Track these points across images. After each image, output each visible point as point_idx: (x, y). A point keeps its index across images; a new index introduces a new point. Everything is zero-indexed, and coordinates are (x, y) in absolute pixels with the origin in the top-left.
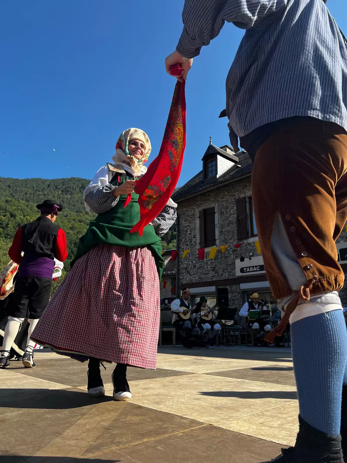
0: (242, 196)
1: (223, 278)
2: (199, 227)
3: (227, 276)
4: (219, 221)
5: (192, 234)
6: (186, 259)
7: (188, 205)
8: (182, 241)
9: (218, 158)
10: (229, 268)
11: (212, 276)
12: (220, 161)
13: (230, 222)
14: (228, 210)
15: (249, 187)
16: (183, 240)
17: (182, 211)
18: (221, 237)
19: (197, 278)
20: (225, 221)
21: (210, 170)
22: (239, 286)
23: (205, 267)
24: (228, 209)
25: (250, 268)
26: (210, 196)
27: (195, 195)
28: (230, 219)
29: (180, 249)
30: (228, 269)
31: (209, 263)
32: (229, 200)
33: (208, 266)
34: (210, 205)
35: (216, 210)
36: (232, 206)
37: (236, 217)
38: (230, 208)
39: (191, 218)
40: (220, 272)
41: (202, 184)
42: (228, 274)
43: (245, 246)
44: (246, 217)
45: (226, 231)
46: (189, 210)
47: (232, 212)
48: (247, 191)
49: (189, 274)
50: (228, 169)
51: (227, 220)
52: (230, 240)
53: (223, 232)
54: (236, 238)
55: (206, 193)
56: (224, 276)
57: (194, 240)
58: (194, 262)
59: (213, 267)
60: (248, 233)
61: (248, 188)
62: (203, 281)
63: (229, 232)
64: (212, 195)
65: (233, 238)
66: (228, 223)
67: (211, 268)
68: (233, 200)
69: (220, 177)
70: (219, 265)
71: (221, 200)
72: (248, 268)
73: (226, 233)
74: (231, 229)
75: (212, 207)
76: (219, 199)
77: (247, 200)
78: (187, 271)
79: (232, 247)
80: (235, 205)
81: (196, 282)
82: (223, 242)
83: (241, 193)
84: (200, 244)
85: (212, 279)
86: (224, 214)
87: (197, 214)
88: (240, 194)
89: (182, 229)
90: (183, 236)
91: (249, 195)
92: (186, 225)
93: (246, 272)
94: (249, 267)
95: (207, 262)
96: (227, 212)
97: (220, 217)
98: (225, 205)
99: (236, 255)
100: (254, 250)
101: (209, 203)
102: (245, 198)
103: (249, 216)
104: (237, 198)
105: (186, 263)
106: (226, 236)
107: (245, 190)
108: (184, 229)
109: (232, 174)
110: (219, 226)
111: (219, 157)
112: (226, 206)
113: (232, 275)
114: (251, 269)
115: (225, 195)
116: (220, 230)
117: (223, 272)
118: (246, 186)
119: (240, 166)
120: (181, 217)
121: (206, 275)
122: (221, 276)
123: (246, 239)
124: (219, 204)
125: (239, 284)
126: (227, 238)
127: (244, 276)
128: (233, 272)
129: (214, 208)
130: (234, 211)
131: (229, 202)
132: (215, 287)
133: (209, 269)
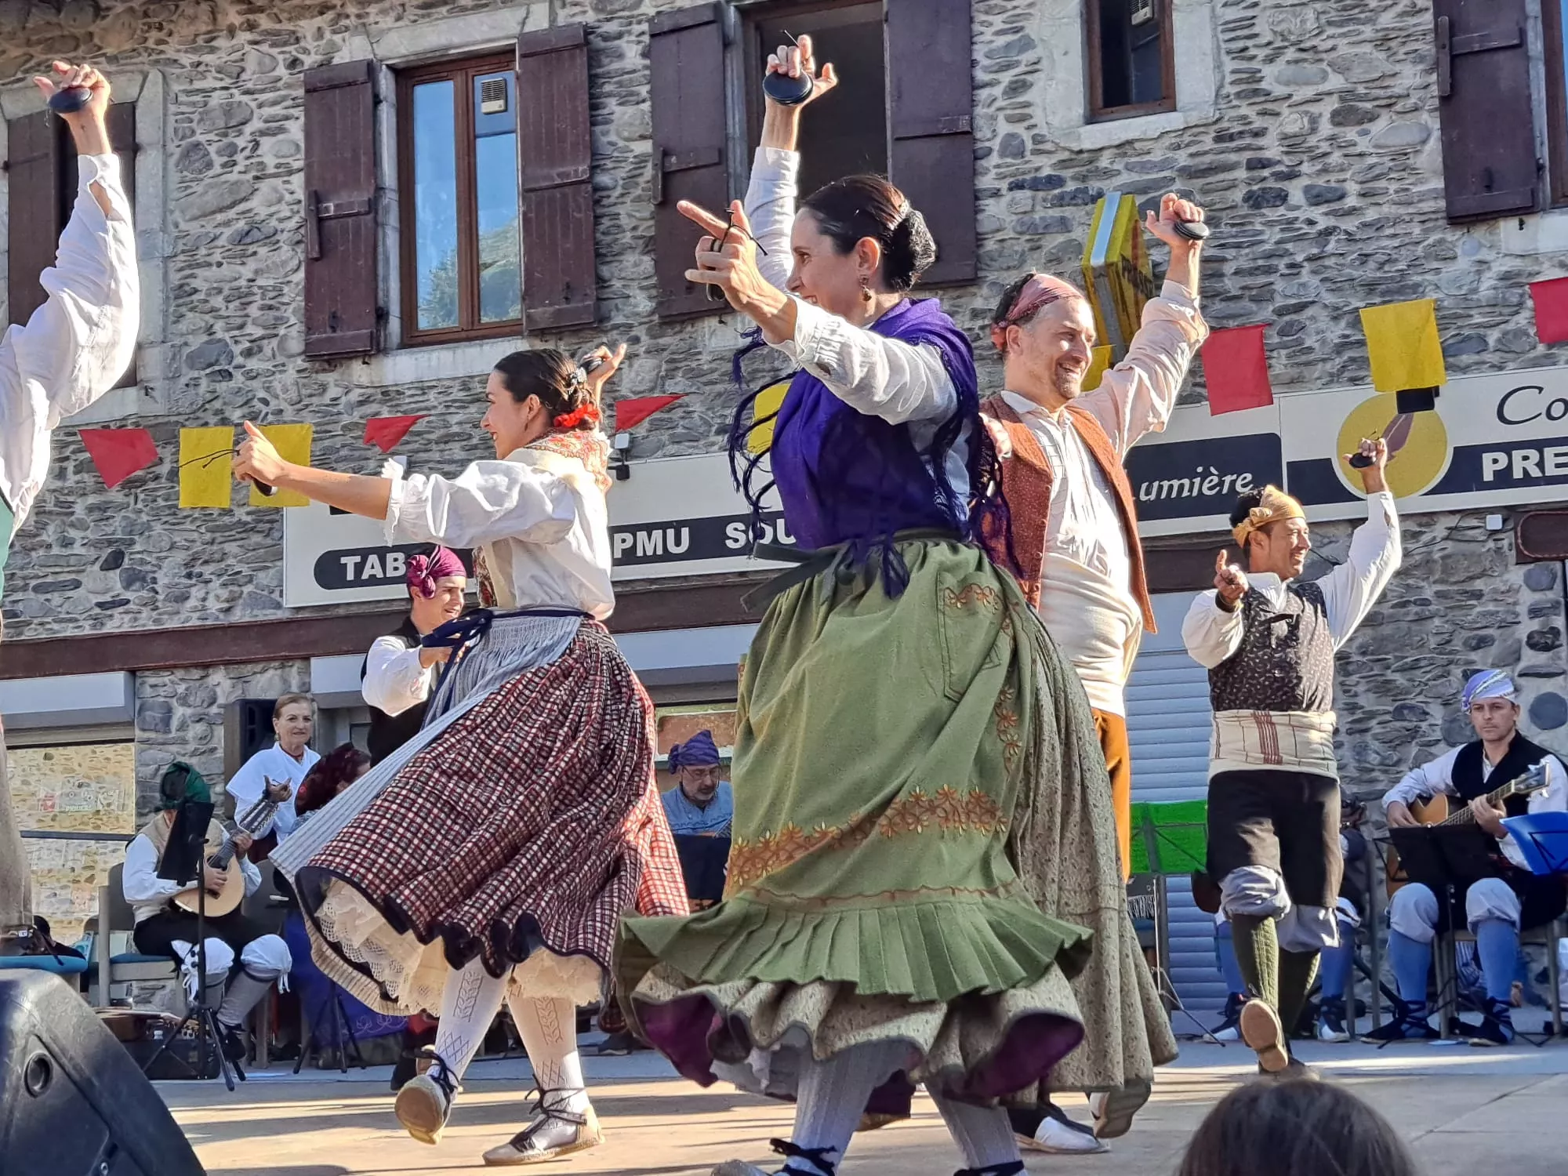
0: (352, 50)
1: (187, 617)
3: (213, 606)
4: (166, 211)
10: (232, 547)
11: (100, 605)
13: (254, 226)
14: (241, 142)
18: (183, 326)
20: (214, 213)
22: (307, 671)
23: (49, 535)
24: (240, 133)
25: (390, 557)
26: (98, 12)
28: (254, 203)
30: (224, 556)
31: (79, 509)
32: (251, 64)
33: (73, 533)
35: (147, 130)
36: (268, 111)
37: (300, 195)
38: (256, 124)
40: (163, 580)
42: (224, 593)
43: (361, 403)
44: (373, 206)
45: (220, 291)
47: (270, 162)
48: (387, 22)
51: (231, 214)
52: (248, 353)
53: (196, 291)
54: (296, 345)
56: (192, 603)
59: (110, 543)
60: (381, 315)
62: (28, 634)
63: (242, 297)
64: (119, 8)
65: (269, 346)
66: (242, 238)
67: (96, 544)
68: (282, 71)
70: (158, 528)
72: (373, 559)
73: (218, 301)
74: (260, 282)
76: (170, 52)
77: (386, 84)
79: (265, 409)
80: (296, 112)
82: (192, 367)
83: (347, 29)
85: (98, 621)
86: (209, 165)
88: (337, 38)
91: (404, 52)
93: (358, 582)
94: (382, 552)
95: (58, 503)
96: (232, 150)
97: (174, 177)
98: (217, 99)
100: (419, 434)
102: (371, 69)
103: (391, 199)
104: (308, 61)
106: (219, 326)
107: (372, 9)
110: (168, 251)
112: (228, 110)
113: (255, 601)
114: (390, 564)
115: (223, 22)
116: (175, 278)
117: (189, 576)
121: (56, 598)
122: (171, 607)
123: (366, 356)
124: (176, 87)
125: (307, 659)
126: (227, 336)
127: (342, 612)
128: (263, 578)
129: (133, 106)
130: (286, 149)
131: (250, 79)
132: (119, 678)
133: (77, 549)
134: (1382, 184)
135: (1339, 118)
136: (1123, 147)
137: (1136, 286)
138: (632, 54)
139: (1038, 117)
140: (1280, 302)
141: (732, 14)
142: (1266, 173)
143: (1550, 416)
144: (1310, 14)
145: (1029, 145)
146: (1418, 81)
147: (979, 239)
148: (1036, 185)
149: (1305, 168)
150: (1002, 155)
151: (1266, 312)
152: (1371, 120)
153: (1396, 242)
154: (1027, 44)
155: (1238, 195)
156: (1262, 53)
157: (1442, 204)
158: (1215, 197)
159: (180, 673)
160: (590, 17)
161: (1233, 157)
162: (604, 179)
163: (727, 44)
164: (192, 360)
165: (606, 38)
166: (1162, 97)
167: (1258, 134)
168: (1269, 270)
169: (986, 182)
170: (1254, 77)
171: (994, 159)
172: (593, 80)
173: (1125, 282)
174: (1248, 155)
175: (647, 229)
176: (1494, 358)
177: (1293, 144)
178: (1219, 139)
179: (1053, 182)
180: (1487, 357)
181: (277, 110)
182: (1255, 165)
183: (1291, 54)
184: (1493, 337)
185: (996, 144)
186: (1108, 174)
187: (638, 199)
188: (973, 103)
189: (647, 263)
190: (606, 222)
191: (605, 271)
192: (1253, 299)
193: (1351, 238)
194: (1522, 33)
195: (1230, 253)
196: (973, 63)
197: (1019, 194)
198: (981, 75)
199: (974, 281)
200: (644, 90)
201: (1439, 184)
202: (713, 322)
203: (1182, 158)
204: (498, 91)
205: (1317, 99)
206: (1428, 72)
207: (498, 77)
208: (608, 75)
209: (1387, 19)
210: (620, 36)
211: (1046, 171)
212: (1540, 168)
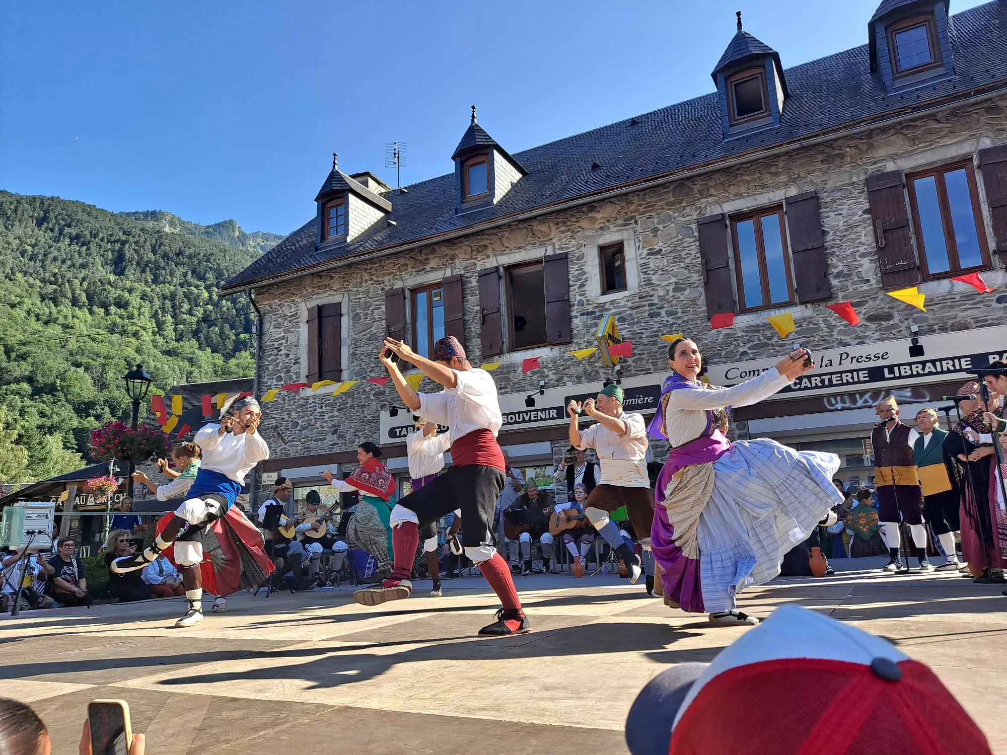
0: (398, 285)
2: (306, 343)
4: (349, 332)
5: (291, 356)
6: (276, 409)
7: (283, 293)
8: (267, 369)
9: (350, 201)
10: (366, 427)
11: (331, 445)
12: (354, 208)
14: (369, 312)
15: (412, 268)
16: (271, 367)
17: (270, 306)
18: (353, 365)
19: (299, 448)
20: (361, 332)
21: (333, 223)
23: (318, 425)
24: (369, 310)
25: (409, 428)
26: (331, 278)
27: (299, 274)
28: (372, 329)
29: (264, 387)
30: (364, 429)
31: (326, 418)
32: (371, 290)
33: (324, 424)
34: (331, 297)
35: (344, 310)
36: (376, 303)
37: (385, 326)
38: (373, 307)
39: (290, 321)
40: (348, 437)
41: (316, 251)
44: (404, 328)
45: (363, 354)
46: (286, 304)
47: (377, 317)
48: (407, 276)
49: (283, 439)
50: (370, 225)
51: (366, 332)
52: (371, 371)
53: (357, 354)
55: (323, 271)
56: (355, 443)
57: (294, 368)
58: (294, 414)
59: (334, 427)
61: (410, 270)
62: (313, 453)
63: (369, 355)
64: (337, 276)
65: (376, 369)
66: (369, 339)
67: (330, 427)
68: (380, 292)
69: (354, 242)
70: (347, 421)
71: (354, 290)
72: (404, 429)
73: (363, 357)
75: (335, 302)
76: (350, 288)
77: (407, 294)
78: (279, 434)
80: (384, 303)
81: (297, 455)
82: (356, 376)
83: (397, 279)
84: (307, 376)
85: (331, 449)
86: (361, 319)
87: (304, 315)
88: (394, 282)
89: (268, 343)
90: (269, 359)
91: (413, 284)
92: (277, 336)
93: (400, 436)
94: (406, 427)
95: (321, 416)
96: (366, 314)
97: (351, 322)
98: (362, 300)
99: (382, 403)
101: (329, 293)
102: (403, 290)
103: (409, 326)
104: (387, 288)
105: (275, 416)
106: (363, 364)
107: (403, 273)
108: (273, 345)
109: (378, 238)
110: (350, 343)
111: (352, 198)
112: (365, 303)
114: (409, 431)
115: (364, 279)
116: (351, 351)
117: (355, 436)
118: (407, 264)
119: (394, 223)
120: (267, 318)
121: (319, 443)
122: (349, 445)
124: (352, 298)
126: (365, 367)
127: (396, 445)
128: (375, 436)
129: (340, 304)
130: (381, 313)
131: (371, 294)
132: (336, 465)
133: (325, 429)
134: (689, 309)
135: (675, 290)
136: (612, 302)
137: (614, 342)
138: (474, 282)
139: (588, 294)
140: (660, 345)
141: (501, 269)
142: (654, 307)
143: (741, 377)
144: (665, 261)
145: (585, 303)
146: (698, 278)
147: (572, 330)
148: (588, 314)
149: (665, 305)
150: (578, 305)
151: (656, 348)
152: (684, 290)
153: (693, 326)
154: (584, 273)
155: (646, 314)
156: (651, 272)
157: (706, 314)
158: (640, 315)
159: (352, 464)
160: (463, 272)
161: (644, 303)
162: (467, 318)
163: (500, 278)
164: (357, 374)
165: (467, 277)
166: (623, 287)
167: (652, 296)
168: (656, 336)
169: (574, 314)
170: (650, 279)
171: (576, 307)
172: (463, 290)
173: (609, 341)
174: (649, 302)
175: (479, 331)
176: (724, 360)
177: (661, 298)
178: (640, 298)
179: (593, 313)
180: (722, 359)
181: (378, 303)
182: (651, 305)
183: (660, 272)
184: (723, 353)
185: (576, 303)
186: (608, 310)
187: (476, 323)
188: (569, 291)
189: (479, 341)
190: (468, 330)
191: (467, 344)
192: (651, 345)
193: (679, 325)
194: (728, 263)
195: (644, 331)
196: (569, 280)
197: (583, 317)
198: (571, 283)
199: (571, 342)
200: (477, 292)
201: (705, 308)
202: (497, 357)
203: (630, 304)
204: (439, 294)
205: (668, 285)
206: (700, 275)
207: (438, 291)
208: (467, 288)
209: (687, 261)
210: (471, 277)
211: (591, 310)
212: (735, 302)
